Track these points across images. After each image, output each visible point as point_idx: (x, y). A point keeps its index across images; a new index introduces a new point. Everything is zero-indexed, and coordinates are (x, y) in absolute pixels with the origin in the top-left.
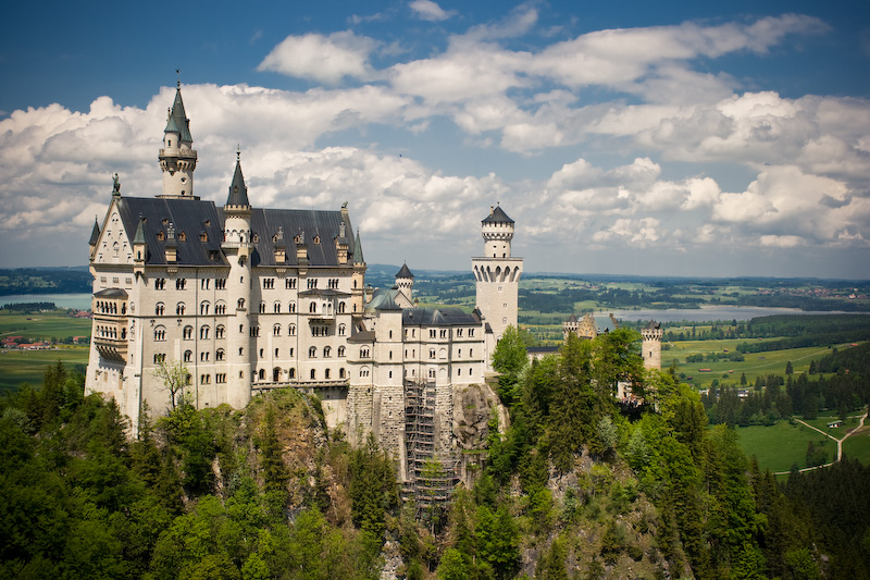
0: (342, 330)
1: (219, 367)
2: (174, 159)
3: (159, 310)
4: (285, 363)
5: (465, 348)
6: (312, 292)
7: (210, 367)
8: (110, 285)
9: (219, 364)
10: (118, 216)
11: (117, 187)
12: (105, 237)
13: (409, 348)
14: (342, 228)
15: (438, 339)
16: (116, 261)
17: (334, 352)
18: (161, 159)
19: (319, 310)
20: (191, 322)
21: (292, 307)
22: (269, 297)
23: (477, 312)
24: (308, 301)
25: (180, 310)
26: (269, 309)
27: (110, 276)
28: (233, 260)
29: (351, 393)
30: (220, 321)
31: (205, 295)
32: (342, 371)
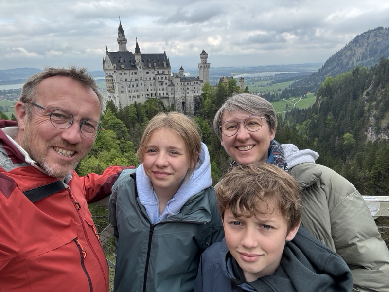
0: (166, 84)
1: (138, 94)
2: (121, 41)
3: (121, 81)
4: (154, 92)
5: (196, 87)
6: (159, 74)
7: (136, 94)
8: (109, 75)
9: (137, 93)
10: (108, 57)
11: (107, 49)
12: (106, 63)
13: (183, 87)
14: (165, 58)
15: (189, 85)
16: (109, 68)
17: (165, 89)
18: (118, 41)
19: (160, 79)
20: (129, 83)
21: (154, 79)
22: (148, 76)
23: (198, 77)
24: (157, 76)
25: (127, 80)
26: (148, 79)
27: (108, 72)
28: (138, 67)
29: (169, 99)
30: (137, 82)
31: (131, 76)
32: (167, 94)
